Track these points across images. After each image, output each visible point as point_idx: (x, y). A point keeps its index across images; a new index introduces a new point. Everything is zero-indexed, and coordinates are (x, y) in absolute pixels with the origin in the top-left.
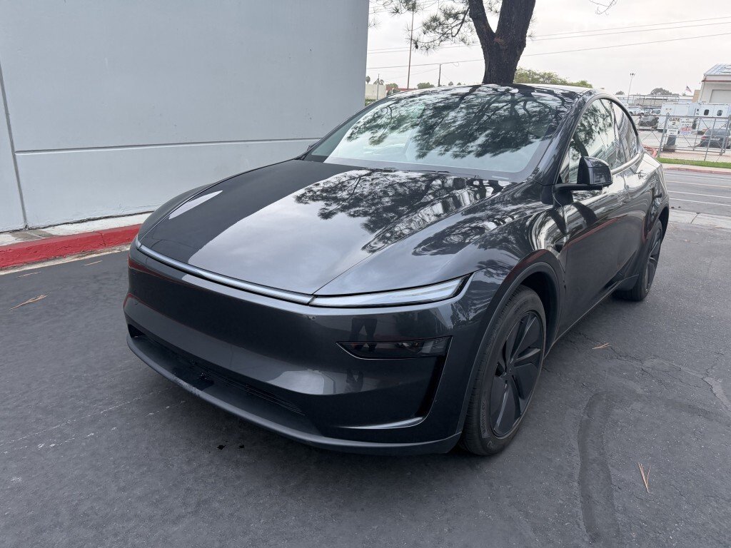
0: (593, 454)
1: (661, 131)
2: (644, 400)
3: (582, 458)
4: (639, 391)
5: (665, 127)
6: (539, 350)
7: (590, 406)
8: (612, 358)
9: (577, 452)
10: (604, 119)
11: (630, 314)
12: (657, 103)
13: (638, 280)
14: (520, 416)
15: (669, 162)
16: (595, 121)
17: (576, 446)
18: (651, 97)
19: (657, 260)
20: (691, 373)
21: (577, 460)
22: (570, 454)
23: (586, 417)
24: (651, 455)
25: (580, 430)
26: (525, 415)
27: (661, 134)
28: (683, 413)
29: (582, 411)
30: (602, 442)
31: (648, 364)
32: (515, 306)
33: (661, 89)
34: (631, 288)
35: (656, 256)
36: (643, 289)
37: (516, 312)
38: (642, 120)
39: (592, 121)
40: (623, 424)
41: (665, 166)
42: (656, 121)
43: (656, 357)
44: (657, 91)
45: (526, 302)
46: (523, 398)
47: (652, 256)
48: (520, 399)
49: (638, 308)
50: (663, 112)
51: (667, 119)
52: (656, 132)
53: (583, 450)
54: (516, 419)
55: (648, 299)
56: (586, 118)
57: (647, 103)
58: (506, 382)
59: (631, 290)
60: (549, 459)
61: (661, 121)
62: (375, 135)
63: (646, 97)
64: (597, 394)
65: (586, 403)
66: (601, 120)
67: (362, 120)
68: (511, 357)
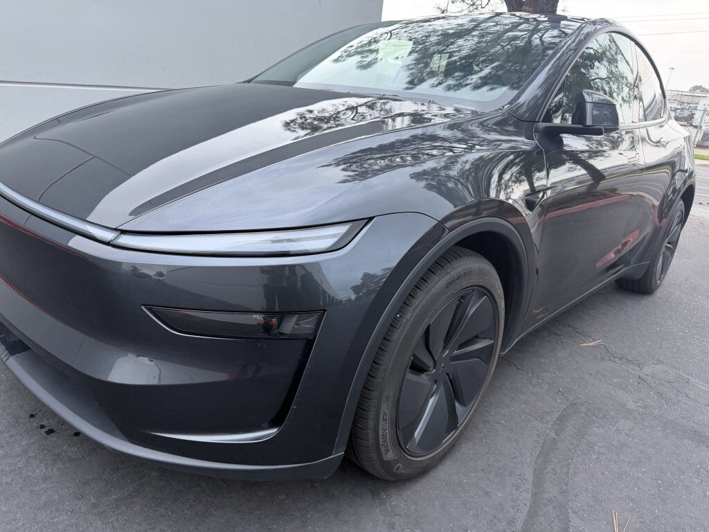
0: (551, 490)
1: (696, 127)
2: (635, 418)
3: (535, 495)
4: (631, 405)
5: (700, 123)
6: (492, 341)
7: (562, 419)
8: (602, 359)
9: (529, 486)
10: (630, 89)
11: (635, 309)
12: (695, 100)
13: (648, 268)
14: (456, 428)
15: (702, 158)
16: (618, 88)
17: (530, 476)
18: (689, 94)
19: (675, 247)
20: (701, 387)
21: (526, 498)
22: (518, 488)
23: (553, 435)
24: (633, 500)
25: (541, 453)
26: (466, 427)
27: (696, 130)
28: (686, 441)
29: (550, 426)
30: (567, 473)
31: (647, 370)
32: (448, 277)
33: (701, 87)
34: (640, 276)
35: (674, 243)
36: (653, 281)
37: (449, 285)
38: (677, 114)
39: (614, 87)
40: (602, 450)
41: (697, 162)
42: (692, 116)
43: (659, 362)
44: (696, 88)
45: (467, 274)
46: (463, 403)
47: (669, 243)
48: (457, 404)
49: (646, 301)
50: (700, 107)
51: (704, 114)
52: (691, 128)
53: (538, 483)
54: (449, 431)
55: (659, 293)
56: (608, 83)
57: (685, 99)
58: (436, 382)
59: (640, 279)
60: (487, 493)
61: (698, 115)
62: (365, 59)
63: (684, 93)
64: (574, 404)
65: (557, 415)
66: (626, 89)
67: (355, 43)
68: (444, 348)
